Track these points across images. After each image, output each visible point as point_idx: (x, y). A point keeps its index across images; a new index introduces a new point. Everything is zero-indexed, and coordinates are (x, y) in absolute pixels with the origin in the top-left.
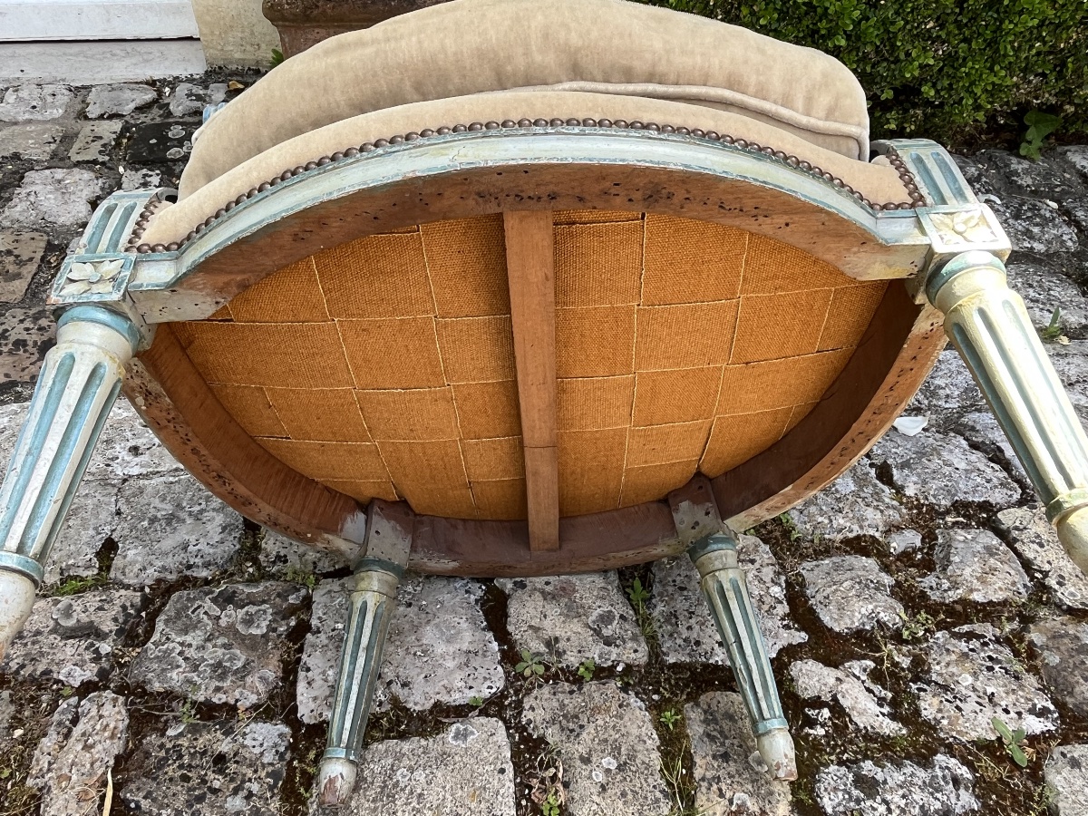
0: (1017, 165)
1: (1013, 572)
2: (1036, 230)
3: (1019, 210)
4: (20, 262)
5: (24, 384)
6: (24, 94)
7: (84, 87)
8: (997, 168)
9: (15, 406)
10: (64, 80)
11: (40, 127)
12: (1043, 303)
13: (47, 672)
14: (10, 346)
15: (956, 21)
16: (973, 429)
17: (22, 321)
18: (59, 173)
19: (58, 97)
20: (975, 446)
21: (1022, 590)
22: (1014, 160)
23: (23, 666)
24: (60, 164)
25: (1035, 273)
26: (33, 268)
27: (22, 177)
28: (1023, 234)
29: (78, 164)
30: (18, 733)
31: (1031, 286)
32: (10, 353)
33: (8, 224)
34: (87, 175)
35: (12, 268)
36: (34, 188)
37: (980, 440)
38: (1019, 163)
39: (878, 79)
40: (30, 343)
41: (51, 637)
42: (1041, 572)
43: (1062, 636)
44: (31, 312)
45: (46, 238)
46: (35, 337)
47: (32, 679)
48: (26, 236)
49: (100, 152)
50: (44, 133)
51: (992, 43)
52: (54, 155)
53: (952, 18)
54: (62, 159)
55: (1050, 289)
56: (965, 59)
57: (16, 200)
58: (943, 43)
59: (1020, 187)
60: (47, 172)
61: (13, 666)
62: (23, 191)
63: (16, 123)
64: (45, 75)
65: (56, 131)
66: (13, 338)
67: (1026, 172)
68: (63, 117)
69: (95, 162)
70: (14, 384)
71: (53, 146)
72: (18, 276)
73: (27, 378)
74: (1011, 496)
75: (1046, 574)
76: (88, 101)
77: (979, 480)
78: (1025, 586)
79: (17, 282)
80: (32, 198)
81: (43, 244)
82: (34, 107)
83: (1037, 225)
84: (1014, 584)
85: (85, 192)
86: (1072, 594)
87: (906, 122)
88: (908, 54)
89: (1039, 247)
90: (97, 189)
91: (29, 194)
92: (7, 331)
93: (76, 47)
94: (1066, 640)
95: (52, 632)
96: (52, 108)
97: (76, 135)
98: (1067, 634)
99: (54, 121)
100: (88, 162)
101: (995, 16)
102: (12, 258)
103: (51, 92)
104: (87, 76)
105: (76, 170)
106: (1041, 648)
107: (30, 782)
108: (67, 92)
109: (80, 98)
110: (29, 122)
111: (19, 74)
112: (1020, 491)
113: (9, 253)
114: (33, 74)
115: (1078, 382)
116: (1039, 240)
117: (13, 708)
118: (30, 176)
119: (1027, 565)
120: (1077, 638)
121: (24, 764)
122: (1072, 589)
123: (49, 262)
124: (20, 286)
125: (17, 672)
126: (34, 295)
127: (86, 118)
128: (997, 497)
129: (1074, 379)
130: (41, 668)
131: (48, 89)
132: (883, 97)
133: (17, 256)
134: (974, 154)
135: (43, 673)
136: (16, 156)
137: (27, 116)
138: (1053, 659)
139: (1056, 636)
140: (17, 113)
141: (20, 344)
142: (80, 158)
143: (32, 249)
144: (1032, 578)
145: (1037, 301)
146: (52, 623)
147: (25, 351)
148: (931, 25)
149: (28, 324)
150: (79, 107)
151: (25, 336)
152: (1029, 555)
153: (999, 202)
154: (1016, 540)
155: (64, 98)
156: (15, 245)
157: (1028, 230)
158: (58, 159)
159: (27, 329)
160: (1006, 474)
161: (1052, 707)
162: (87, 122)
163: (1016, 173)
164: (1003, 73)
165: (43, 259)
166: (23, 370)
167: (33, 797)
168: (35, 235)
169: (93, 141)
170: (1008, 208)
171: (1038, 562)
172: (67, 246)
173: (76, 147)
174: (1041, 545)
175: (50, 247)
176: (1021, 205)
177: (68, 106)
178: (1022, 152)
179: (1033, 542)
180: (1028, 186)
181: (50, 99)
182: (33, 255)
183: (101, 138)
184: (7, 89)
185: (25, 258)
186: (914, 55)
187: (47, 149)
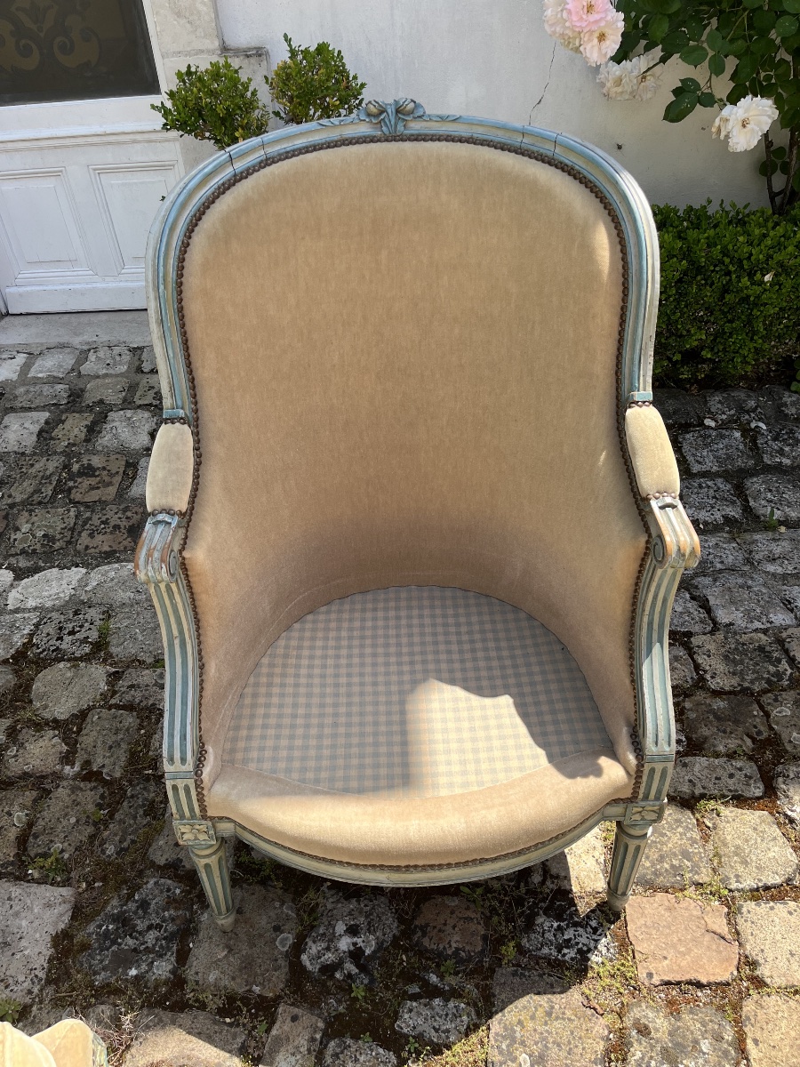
0: (788, 398)
1: (686, 670)
2: (787, 449)
3: (778, 434)
4: (111, 475)
5: (120, 552)
6: (101, 354)
7: (138, 348)
8: (774, 400)
9: (116, 565)
10: (125, 342)
11: (114, 380)
12: (775, 503)
13: (153, 704)
14: (111, 529)
15: (720, 310)
16: (696, 587)
17: (116, 513)
18: (129, 413)
19: (123, 357)
20: (693, 598)
21: (689, 680)
22: (787, 394)
23: (142, 701)
24: (130, 407)
25: (777, 481)
26: (118, 479)
27: (107, 417)
28: (777, 452)
29: (140, 407)
30: (143, 731)
31: (770, 491)
32: (111, 533)
33: (101, 449)
34: (147, 414)
35: (107, 479)
36: (114, 424)
37: (698, 594)
38: (790, 396)
39: (669, 348)
40: (122, 527)
41: (154, 688)
42: (704, 671)
43: (702, 704)
44: (121, 507)
45: (125, 459)
46: (124, 523)
47: (147, 708)
48: (113, 457)
49: (154, 398)
50: (118, 384)
51: (749, 322)
52: (125, 400)
53: (717, 308)
54: (130, 403)
55: (783, 493)
56: (731, 333)
57: (104, 433)
58: (714, 323)
59: (786, 415)
60: (122, 412)
61: (137, 700)
62: (108, 426)
63: (98, 377)
64: (114, 339)
65: (124, 382)
66: (112, 524)
67: (793, 404)
68: (127, 371)
69: (151, 405)
70: (115, 552)
71: (124, 394)
72: (110, 484)
73: (122, 548)
74: (705, 628)
75: (705, 671)
76: (143, 359)
77: (687, 618)
78: (692, 678)
79: (111, 488)
80: (114, 431)
81: (124, 463)
82: (108, 364)
83: (789, 445)
84: (685, 676)
85: (147, 426)
86: (718, 683)
87: (698, 372)
88: (688, 331)
89: (786, 461)
90: (154, 424)
91: (112, 428)
92: (108, 519)
93: (129, 316)
94: (703, 707)
95: (154, 685)
96: (119, 364)
97: (138, 384)
98: (705, 703)
99: (121, 375)
100: (146, 405)
101: (747, 306)
102: (106, 472)
103: (118, 352)
104: (140, 339)
105: (139, 411)
106: (688, 710)
107: (151, 753)
108: (128, 353)
109: (137, 357)
110: (106, 375)
111: (95, 339)
112: (712, 625)
113: (104, 468)
114: (104, 338)
115: (779, 558)
116: (788, 457)
117: (138, 721)
118: (112, 415)
119: (697, 667)
120: (710, 705)
121: (147, 745)
122: (719, 681)
123: (128, 474)
124: (112, 490)
125: (139, 704)
126: (121, 496)
127: (142, 372)
128: (696, 628)
129: (777, 556)
130: (150, 702)
131: (117, 350)
132: (675, 359)
133: (109, 471)
134: (761, 389)
135: (152, 705)
136: (101, 402)
137: (104, 371)
138: (693, 715)
139: (698, 704)
140: (99, 369)
141: (117, 527)
142: (141, 402)
143: (117, 466)
144: (698, 674)
145: (771, 501)
146: (154, 682)
147: (120, 532)
148: (702, 313)
149: (119, 515)
150: (137, 363)
151: (118, 522)
152: (700, 661)
153: (765, 427)
154: (695, 653)
155: (127, 357)
156: (107, 463)
157: (781, 449)
158: (128, 404)
159: (120, 518)
160: (706, 615)
161: (684, 739)
162: (143, 375)
163: (785, 405)
164: (760, 341)
165: (124, 472)
166: (120, 543)
167: (154, 759)
168: (118, 456)
169: (149, 390)
170: (770, 432)
171: (703, 665)
172: (138, 463)
173: (138, 394)
174: (709, 656)
175: (128, 465)
176: (781, 430)
177: (130, 364)
178: (793, 388)
179: (704, 654)
180: (792, 415)
181: (118, 358)
182: (118, 470)
183: (153, 388)
184: (89, 350)
185: (113, 472)
186: (692, 332)
187: (120, 396)
